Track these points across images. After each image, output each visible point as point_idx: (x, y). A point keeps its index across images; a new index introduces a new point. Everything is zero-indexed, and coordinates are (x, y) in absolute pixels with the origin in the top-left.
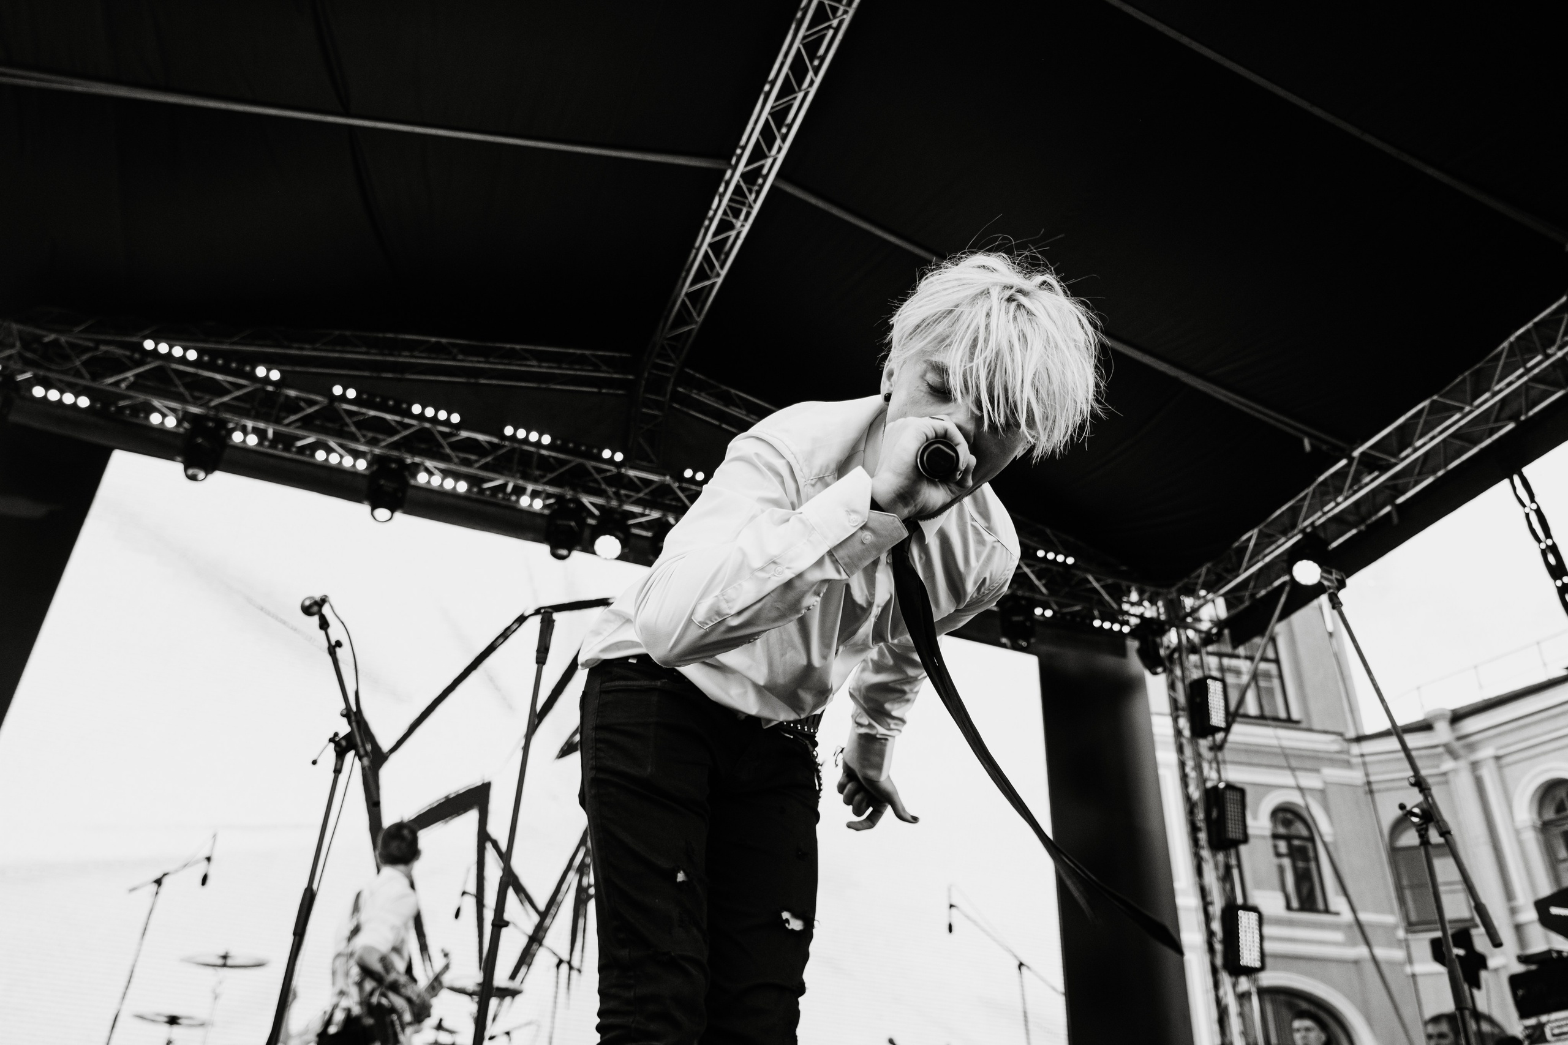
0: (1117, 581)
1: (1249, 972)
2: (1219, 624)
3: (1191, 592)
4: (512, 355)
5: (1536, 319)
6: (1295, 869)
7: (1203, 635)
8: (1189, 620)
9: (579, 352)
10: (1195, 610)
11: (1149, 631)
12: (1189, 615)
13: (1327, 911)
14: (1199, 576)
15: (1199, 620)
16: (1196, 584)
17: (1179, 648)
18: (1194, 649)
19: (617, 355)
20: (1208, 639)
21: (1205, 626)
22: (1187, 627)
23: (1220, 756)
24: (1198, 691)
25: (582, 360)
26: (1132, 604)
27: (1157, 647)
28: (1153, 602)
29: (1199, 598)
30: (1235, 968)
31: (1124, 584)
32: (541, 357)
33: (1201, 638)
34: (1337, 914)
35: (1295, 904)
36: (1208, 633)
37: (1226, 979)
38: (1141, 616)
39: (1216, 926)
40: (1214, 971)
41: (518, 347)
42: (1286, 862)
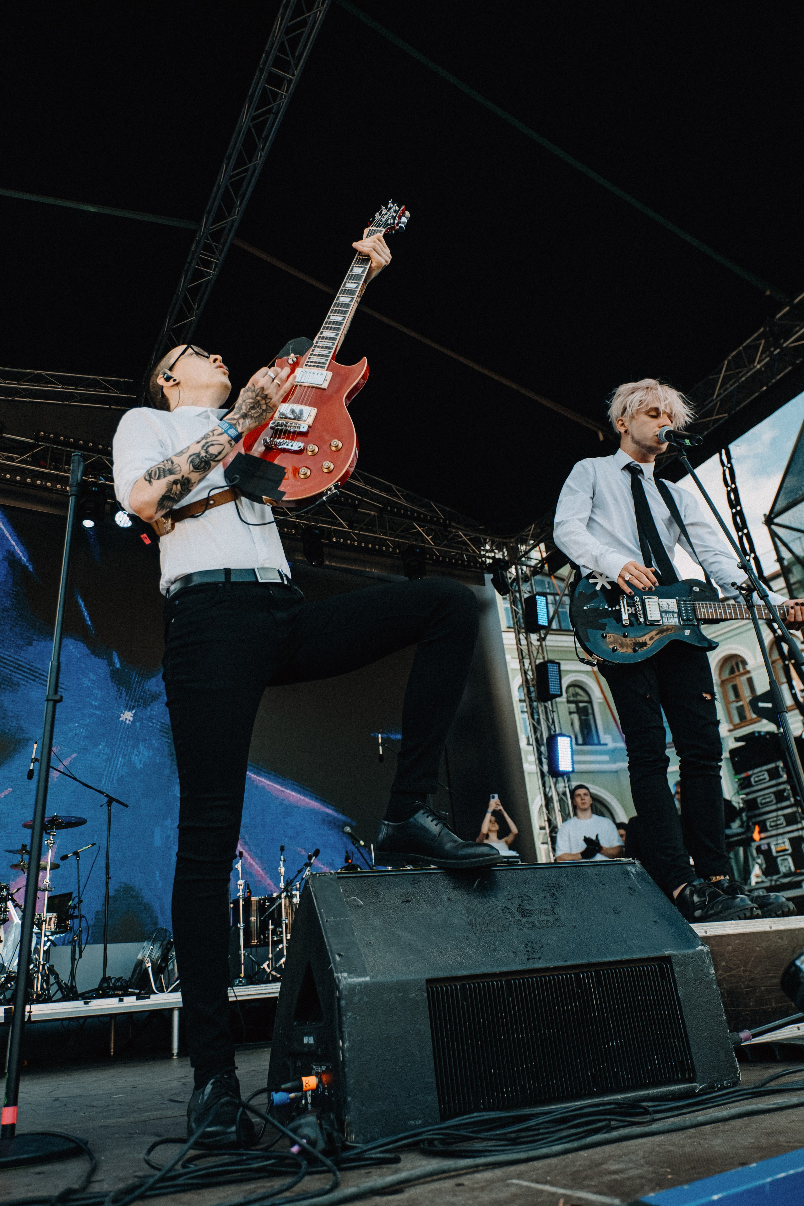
0: (478, 535)
1: (563, 774)
2: (542, 561)
3: (524, 542)
4: (39, 379)
5: (744, 345)
6: (580, 720)
7: (532, 569)
8: (523, 559)
9: (92, 377)
10: (527, 552)
11: (499, 567)
12: (523, 556)
13: (599, 744)
14: (530, 530)
15: (529, 558)
16: (528, 536)
17: (517, 580)
18: (526, 579)
19: (122, 380)
20: (536, 571)
21: (533, 563)
22: (522, 564)
23: (544, 643)
24: (530, 605)
25: (95, 384)
26: (487, 551)
27: (504, 577)
28: (500, 550)
29: (529, 545)
30: (555, 772)
31: (482, 537)
32: (64, 381)
33: (530, 571)
34: (606, 745)
35: (580, 741)
36: (535, 567)
37: (550, 781)
38: (493, 558)
39: (543, 749)
40: (543, 775)
41: (43, 373)
42: (575, 717)
